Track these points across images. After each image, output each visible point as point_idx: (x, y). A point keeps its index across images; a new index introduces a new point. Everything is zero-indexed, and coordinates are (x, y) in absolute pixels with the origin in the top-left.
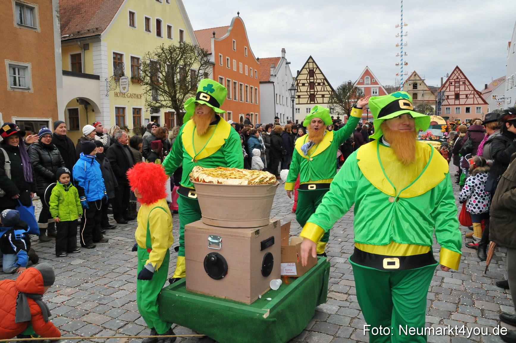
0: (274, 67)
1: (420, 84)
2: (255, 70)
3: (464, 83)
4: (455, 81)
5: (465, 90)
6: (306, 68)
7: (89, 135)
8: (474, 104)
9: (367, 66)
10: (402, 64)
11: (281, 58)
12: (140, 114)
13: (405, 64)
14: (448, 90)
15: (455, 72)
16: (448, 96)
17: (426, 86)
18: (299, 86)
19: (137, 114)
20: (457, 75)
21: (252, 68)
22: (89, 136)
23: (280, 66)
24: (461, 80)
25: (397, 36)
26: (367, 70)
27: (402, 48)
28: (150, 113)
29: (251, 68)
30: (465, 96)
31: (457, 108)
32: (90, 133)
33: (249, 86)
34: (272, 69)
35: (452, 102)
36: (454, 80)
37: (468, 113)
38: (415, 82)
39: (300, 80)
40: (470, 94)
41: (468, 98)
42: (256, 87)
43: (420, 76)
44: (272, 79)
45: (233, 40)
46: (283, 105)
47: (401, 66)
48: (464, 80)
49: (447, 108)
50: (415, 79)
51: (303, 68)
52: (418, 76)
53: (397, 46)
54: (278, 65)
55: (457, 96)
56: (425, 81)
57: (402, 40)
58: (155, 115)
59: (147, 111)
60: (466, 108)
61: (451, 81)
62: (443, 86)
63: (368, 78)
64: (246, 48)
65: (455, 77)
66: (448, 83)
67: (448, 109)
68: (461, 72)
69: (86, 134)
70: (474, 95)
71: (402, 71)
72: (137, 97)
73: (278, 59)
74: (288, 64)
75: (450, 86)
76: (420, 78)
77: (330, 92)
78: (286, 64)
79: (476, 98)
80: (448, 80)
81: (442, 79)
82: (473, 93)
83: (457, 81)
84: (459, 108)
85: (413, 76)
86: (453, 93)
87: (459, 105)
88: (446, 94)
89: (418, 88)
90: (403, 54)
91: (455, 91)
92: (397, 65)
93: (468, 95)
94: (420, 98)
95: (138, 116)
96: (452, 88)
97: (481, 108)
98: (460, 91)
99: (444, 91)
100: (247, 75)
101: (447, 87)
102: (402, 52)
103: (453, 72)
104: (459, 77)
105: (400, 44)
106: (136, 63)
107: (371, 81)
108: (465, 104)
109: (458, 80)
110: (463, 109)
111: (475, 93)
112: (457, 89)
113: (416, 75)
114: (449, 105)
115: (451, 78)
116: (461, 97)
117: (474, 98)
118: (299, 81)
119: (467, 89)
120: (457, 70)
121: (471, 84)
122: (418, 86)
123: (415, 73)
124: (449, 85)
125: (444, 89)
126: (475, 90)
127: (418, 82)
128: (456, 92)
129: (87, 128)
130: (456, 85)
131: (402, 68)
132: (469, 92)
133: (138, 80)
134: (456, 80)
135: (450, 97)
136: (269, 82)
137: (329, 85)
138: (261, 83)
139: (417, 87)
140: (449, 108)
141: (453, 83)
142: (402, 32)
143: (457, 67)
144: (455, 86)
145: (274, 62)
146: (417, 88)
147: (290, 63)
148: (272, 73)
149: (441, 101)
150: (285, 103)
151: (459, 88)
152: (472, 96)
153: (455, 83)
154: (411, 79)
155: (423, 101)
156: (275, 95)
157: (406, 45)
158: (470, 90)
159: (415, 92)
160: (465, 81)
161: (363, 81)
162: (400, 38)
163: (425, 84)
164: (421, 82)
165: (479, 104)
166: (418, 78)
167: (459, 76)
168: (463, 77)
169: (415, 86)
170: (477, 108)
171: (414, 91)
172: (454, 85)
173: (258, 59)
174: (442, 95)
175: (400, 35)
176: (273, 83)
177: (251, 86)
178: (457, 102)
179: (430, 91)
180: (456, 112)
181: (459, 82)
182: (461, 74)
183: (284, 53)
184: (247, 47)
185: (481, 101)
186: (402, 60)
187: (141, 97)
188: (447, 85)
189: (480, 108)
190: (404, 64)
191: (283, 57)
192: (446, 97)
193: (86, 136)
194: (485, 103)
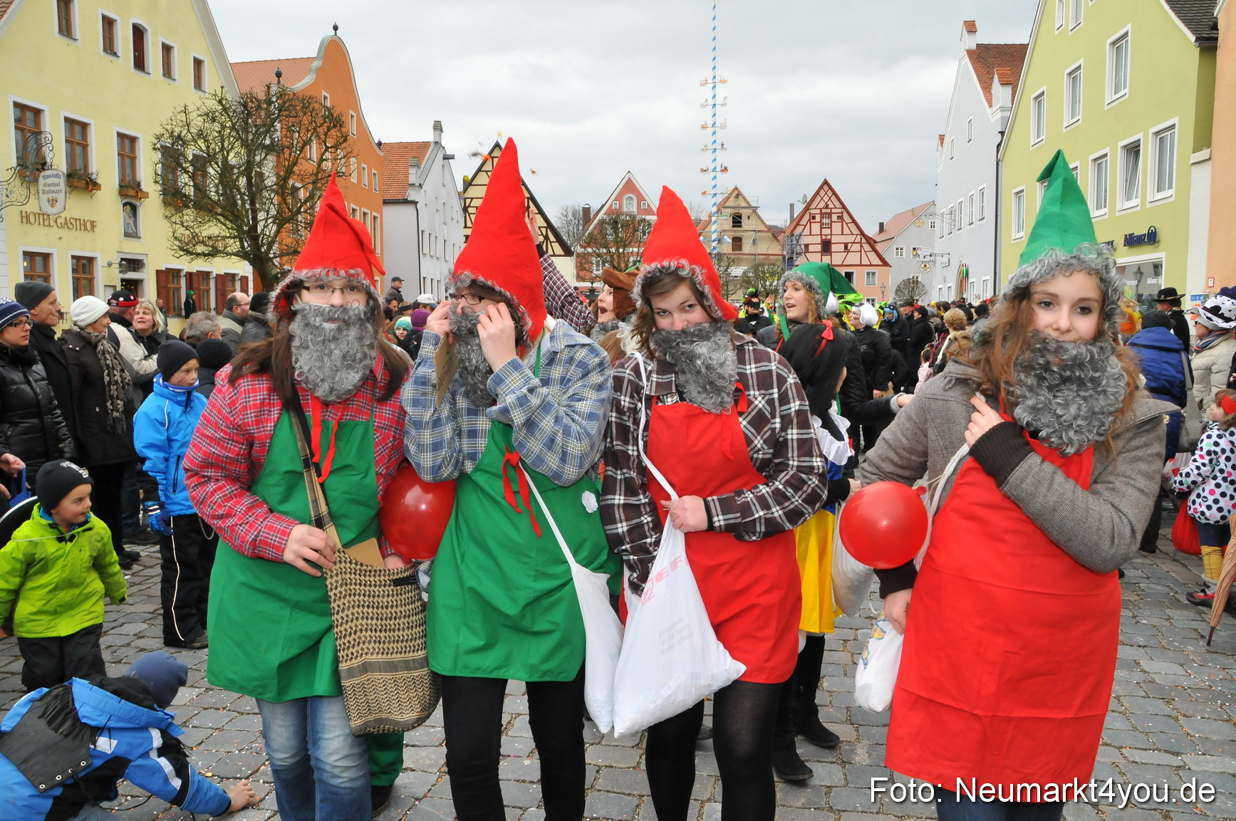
0: (418, 166)
1: (749, 217)
2: (374, 171)
3: (840, 218)
4: (822, 215)
5: (842, 234)
6: (486, 172)
7: (90, 325)
8: (861, 265)
9: (629, 172)
10: (714, 170)
11: (432, 145)
12: (91, 272)
13: (721, 171)
14: (807, 231)
15: (822, 193)
16: (807, 246)
17: (762, 221)
18: (469, 214)
19: (84, 272)
20: (826, 198)
21: (366, 166)
22: (89, 330)
23: (429, 163)
24: (833, 211)
25: (703, 106)
26: (629, 181)
27: (714, 133)
28: (120, 272)
29: (363, 165)
30: (842, 247)
32: (95, 322)
33: (360, 210)
34: (412, 171)
36: (818, 211)
38: (737, 211)
39: (472, 199)
40: (854, 243)
41: (849, 252)
42: (375, 214)
43: (749, 199)
44: (412, 195)
45: (324, 93)
46: (437, 258)
47: (713, 174)
48: (840, 211)
50: (736, 205)
51: (479, 170)
52: (744, 198)
53: (704, 127)
54: (424, 162)
55: (826, 247)
56: (759, 211)
57: (714, 115)
58: (131, 275)
59: (110, 265)
61: (812, 211)
62: (796, 222)
63: (632, 199)
64: (352, 116)
65: (822, 205)
66: (807, 217)
68: (834, 193)
69: (82, 324)
70: (861, 246)
71: (715, 186)
72: (82, 228)
73: (424, 146)
74: (448, 159)
75: (811, 223)
76: (748, 203)
77: (544, 230)
78: (444, 159)
79: (865, 252)
80: (807, 209)
81: (792, 206)
82: (858, 240)
83: (826, 213)
85: (732, 198)
86: (818, 240)
88: (804, 240)
89: (743, 224)
90: (718, 146)
91: (821, 235)
92: (703, 171)
93: (850, 245)
94: (747, 248)
95: (84, 278)
96: (816, 228)
97: (877, 274)
98: (831, 235)
99: (800, 235)
100: (355, 182)
101: (805, 226)
102: (715, 142)
103: (817, 193)
104: (831, 205)
105: (710, 124)
106: (78, 137)
107: (639, 205)
108: (842, 265)
109: (828, 211)
111: (864, 241)
112: (826, 231)
113: (740, 197)
115: (813, 206)
116: (834, 248)
117: (861, 251)
118: (468, 201)
119: (846, 231)
120: (826, 188)
121: (854, 221)
122: (744, 220)
123: (736, 192)
124: (809, 220)
125: (799, 229)
126: (862, 233)
127: (745, 212)
128: (824, 237)
129: (85, 307)
130: (824, 221)
131: (715, 177)
132: (851, 239)
133: (87, 183)
134: (823, 211)
135: (811, 248)
136: (406, 202)
137: (541, 212)
138: (386, 202)
139: (740, 222)
141: (818, 218)
142: (714, 96)
143: (826, 182)
144: (822, 224)
145: (415, 153)
146: (741, 226)
147: (452, 157)
148: (412, 179)
149: (794, 256)
150: (440, 253)
151: (831, 228)
152: (856, 247)
153: (822, 218)
154: (729, 203)
155: (755, 255)
156: (420, 234)
157: (723, 127)
158: (852, 234)
159: (737, 234)
160: (842, 213)
161: (621, 205)
162: (709, 110)
163: (759, 217)
164: (749, 211)
165: (871, 265)
166: (743, 204)
167: (830, 203)
168: (838, 205)
169: (737, 220)
170: (868, 274)
171: (735, 231)
172: (820, 222)
173: (380, 144)
174: (795, 242)
175: (711, 102)
176: (415, 203)
177: (363, 210)
179: (769, 234)
181: (830, 214)
182: (833, 198)
183: (439, 132)
184: (354, 114)
185: (876, 261)
186: (715, 160)
187: (93, 226)
188: (804, 221)
189: (874, 274)
190: (719, 169)
191: (436, 143)
192: (803, 247)
193: (81, 328)
194: (885, 264)
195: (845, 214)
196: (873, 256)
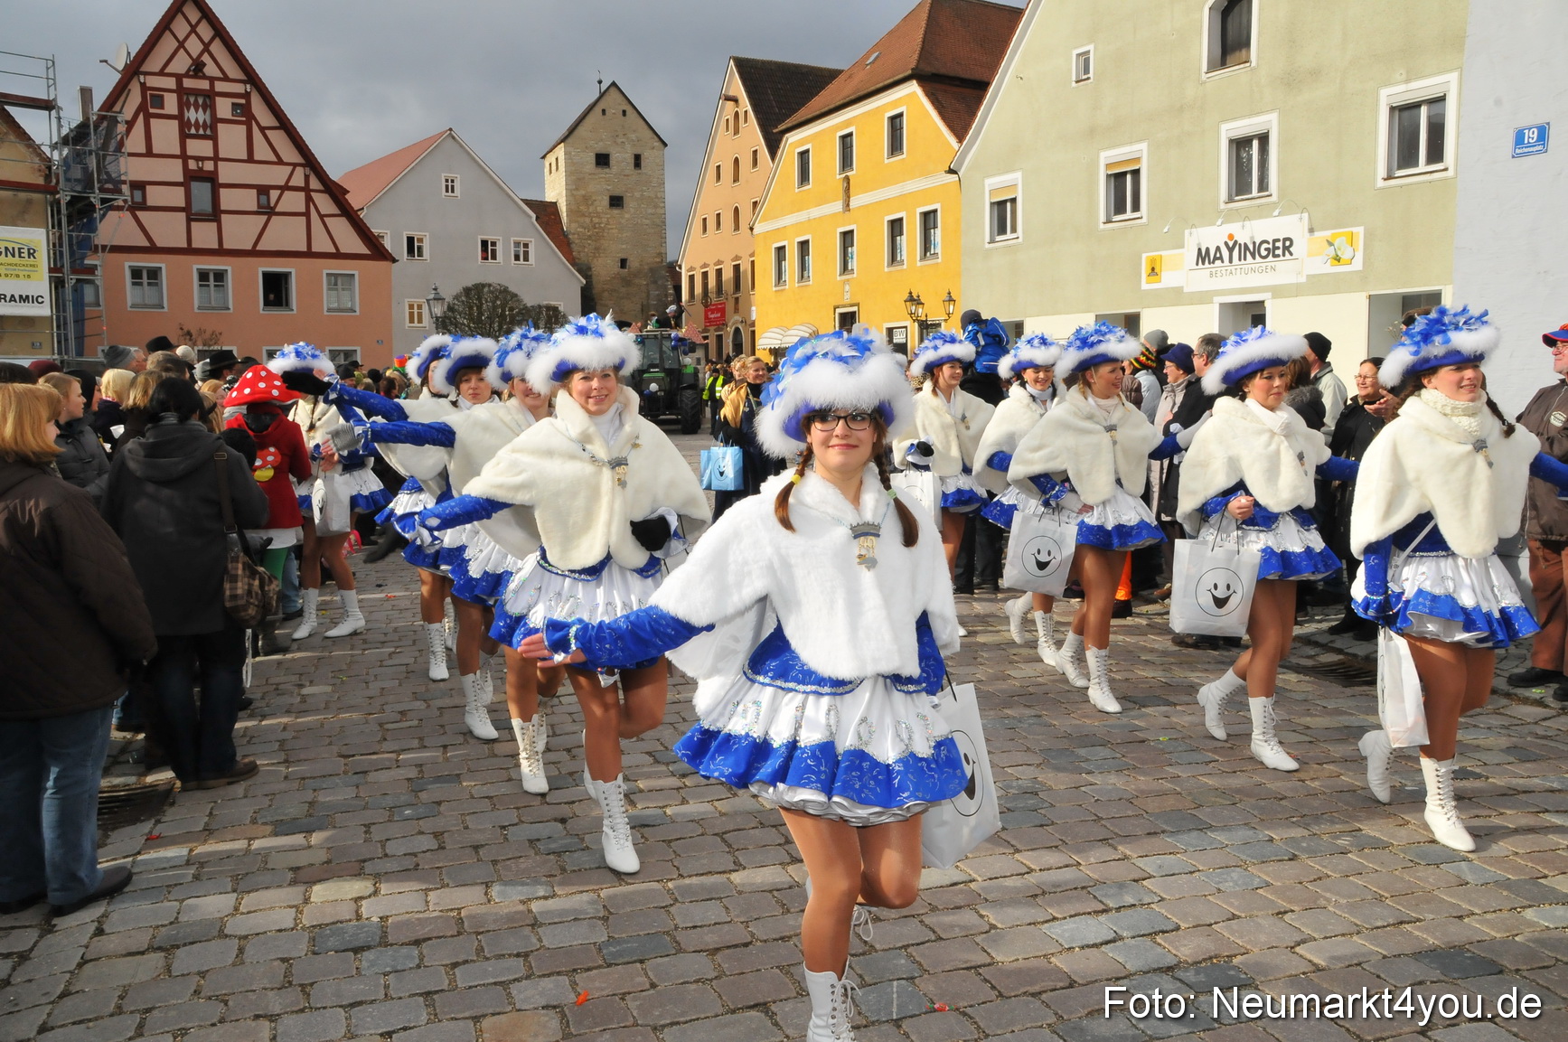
3: (244, 113)
4: (182, 92)
5: (251, 159)
8: (309, 254)
14: (135, 142)
15: (180, 26)
16: (139, 186)
20: (194, 45)
24: (220, 86)
30: (249, 200)
31: (203, 276)
35: (170, 230)
36: (170, 82)
37: (276, 312)
40: (285, 188)
41: (270, 214)
48: (240, 87)
49: (136, 273)
55: (202, 194)
60: (266, 276)
61: (152, 82)
65: (181, 64)
66: (134, 99)
67: (145, 280)
68: (221, 34)
70: (309, 200)
75: (148, 117)
79: (322, 217)
80: (131, 77)
81: (88, 91)
82: (298, 180)
83: (195, 92)
84: (220, 276)
86: (174, 171)
87: (221, 252)
88: (128, 169)
91: (184, 157)
93: (274, 194)
96: (166, 134)
97: (357, 282)
98: (216, 158)
101: (130, 124)
103: (163, 27)
104: (211, 69)
108: (254, 253)
109: (204, 84)
110: (245, 280)
111: (315, 183)
112: (199, 147)
114: (153, 249)
115: (155, 65)
116: (228, 199)
117: (307, 214)
119: (262, 151)
120: (192, 12)
121: (285, 125)
124: (142, 108)
126: (310, 162)
128: (192, 165)
130: (192, 115)
132: (277, 175)
134: (187, 83)
135: (155, 196)
140: (154, 274)
141: (171, 103)
144: (184, 125)
151: (214, 138)
152: (294, 201)
153: (182, 105)
158: (280, 162)
160: (247, 95)
165: (338, 255)
167: (206, 60)
168: (232, 69)
170: (332, 279)
172: (180, 117)
178: (204, 235)
180: (200, 298)
181: (209, 97)
182: (218, 48)
185: (351, 242)
188: (127, 109)
189: (347, 280)
192: (127, 189)
194: (377, 251)
195: (256, 102)
196: (341, 227)
